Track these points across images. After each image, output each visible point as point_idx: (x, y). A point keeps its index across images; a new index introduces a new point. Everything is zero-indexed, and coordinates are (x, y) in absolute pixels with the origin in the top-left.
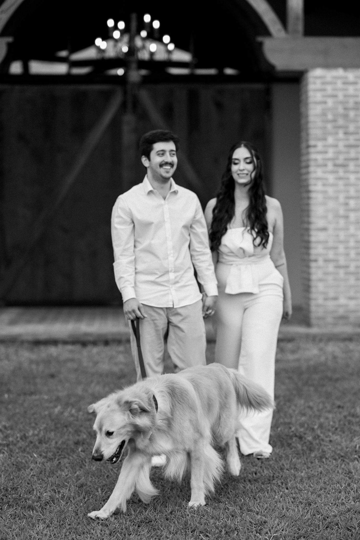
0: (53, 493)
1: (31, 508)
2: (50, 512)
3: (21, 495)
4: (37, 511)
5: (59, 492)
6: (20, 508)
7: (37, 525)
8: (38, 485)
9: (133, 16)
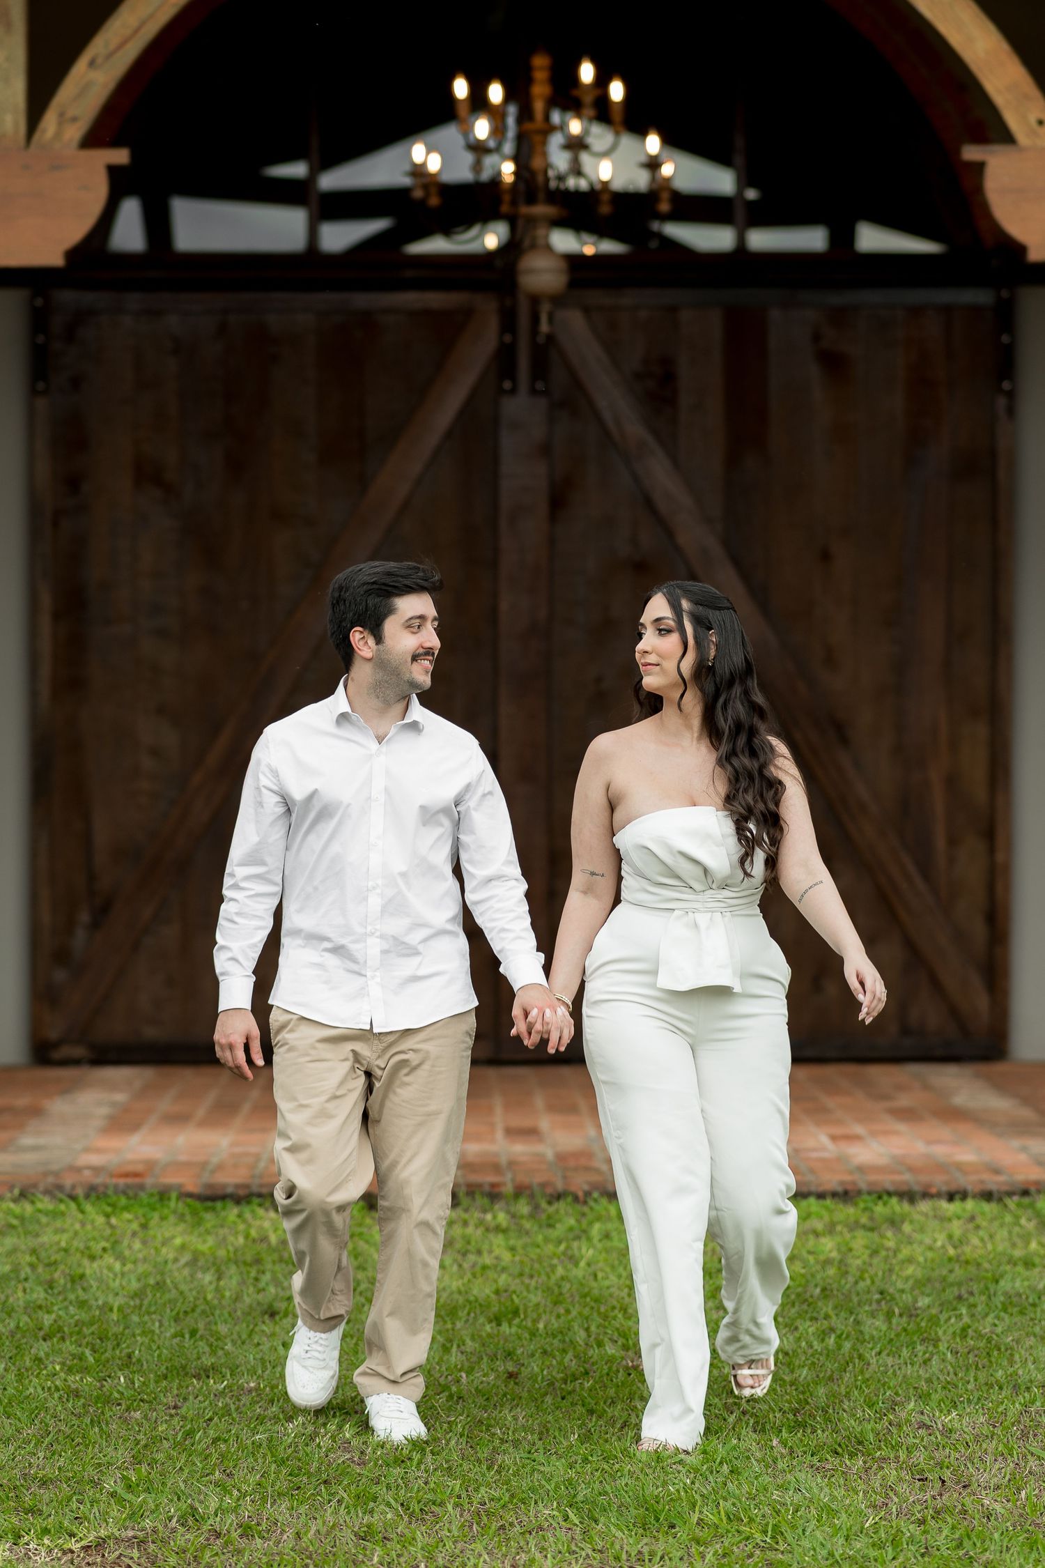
9: (540, 64)
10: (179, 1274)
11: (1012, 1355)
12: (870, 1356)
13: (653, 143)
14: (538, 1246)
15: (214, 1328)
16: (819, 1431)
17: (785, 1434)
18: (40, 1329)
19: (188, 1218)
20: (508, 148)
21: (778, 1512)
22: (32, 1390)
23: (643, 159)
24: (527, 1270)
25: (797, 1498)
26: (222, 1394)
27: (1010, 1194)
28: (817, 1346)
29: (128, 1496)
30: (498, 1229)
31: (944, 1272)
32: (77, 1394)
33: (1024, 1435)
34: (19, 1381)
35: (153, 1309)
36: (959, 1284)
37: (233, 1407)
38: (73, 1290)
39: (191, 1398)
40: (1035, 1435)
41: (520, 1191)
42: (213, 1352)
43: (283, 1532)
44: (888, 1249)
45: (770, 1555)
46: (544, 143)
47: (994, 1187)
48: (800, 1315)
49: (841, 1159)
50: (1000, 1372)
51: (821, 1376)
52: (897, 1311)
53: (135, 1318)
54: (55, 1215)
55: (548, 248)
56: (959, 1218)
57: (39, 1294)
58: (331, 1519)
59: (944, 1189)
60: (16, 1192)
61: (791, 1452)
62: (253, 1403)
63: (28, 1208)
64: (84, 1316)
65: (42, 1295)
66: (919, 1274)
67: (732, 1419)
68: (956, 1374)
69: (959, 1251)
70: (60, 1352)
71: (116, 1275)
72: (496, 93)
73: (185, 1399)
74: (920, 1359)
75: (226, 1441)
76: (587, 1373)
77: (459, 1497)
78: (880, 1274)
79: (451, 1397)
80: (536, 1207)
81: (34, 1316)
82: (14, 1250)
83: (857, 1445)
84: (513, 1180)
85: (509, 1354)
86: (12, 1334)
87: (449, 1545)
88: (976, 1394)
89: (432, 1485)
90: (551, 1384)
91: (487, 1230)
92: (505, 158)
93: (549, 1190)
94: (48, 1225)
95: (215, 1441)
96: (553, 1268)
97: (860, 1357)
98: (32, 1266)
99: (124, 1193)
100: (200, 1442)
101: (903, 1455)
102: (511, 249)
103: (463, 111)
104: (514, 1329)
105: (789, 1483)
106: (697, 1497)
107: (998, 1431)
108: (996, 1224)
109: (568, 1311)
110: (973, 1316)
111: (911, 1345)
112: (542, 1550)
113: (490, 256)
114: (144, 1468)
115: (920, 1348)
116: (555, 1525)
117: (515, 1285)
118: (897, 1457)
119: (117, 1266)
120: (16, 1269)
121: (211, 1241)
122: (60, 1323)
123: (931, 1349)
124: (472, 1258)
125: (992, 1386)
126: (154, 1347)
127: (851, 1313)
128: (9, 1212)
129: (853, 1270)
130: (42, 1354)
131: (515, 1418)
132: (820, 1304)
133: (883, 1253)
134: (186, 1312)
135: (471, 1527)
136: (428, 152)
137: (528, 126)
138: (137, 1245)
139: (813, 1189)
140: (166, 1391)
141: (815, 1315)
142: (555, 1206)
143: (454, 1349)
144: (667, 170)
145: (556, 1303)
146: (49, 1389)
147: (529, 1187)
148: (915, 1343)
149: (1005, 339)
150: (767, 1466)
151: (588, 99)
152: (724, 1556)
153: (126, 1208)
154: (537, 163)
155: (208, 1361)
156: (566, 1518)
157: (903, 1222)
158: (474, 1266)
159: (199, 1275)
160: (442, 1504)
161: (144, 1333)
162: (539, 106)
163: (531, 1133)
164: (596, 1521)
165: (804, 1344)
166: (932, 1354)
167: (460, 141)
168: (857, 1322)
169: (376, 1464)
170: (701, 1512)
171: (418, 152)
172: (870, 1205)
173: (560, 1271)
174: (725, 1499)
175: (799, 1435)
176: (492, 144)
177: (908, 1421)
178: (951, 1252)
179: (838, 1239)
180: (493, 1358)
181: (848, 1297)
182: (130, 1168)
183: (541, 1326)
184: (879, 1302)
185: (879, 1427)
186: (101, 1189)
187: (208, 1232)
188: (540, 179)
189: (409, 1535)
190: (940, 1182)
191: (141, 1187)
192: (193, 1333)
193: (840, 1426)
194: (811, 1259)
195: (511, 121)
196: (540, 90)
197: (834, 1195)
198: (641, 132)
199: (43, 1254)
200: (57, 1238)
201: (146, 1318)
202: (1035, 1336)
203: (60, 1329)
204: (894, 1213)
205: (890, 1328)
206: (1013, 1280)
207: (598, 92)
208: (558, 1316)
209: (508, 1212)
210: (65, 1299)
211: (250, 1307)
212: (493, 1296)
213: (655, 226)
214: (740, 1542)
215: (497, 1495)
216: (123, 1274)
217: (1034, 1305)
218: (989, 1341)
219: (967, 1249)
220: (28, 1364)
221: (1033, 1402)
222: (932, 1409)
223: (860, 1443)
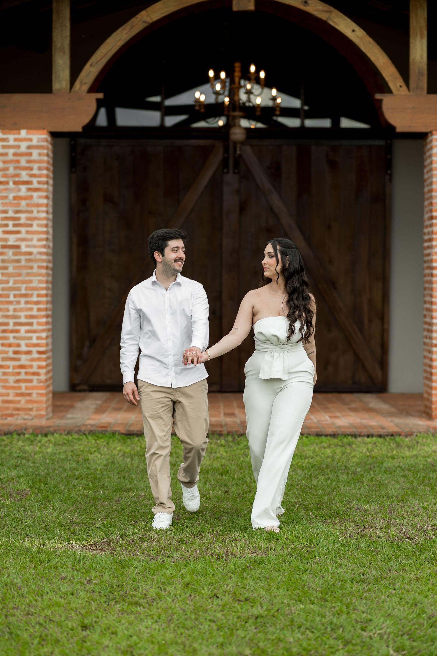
0: (159, 590)
1: (137, 604)
2: (158, 609)
3: (127, 592)
4: (144, 608)
5: (165, 589)
6: (126, 604)
7: (146, 621)
8: (144, 583)
9: (237, 65)
10: (119, 459)
11: (387, 487)
12: (342, 487)
13: (274, 92)
14: (235, 451)
15: (130, 476)
16: (325, 510)
17: (314, 511)
18: (75, 476)
19: (122, 441)
20: (227, 93)
21: (311, 535)
22: (72, 495)
23: (271, 97)
24: (231, 459)
25: (318, 531)
26: (134, 497)
27: (387, 436)
28: (324, 483)
29: (105, 529)
30: (222, 445)
31: (366, 460)
32: (87, 497)
33: (391, 512)
34: (69, 492)
35: (111, 470)
36: (370, 464)
37: (137, 501)
38: (85, 464)
39: (124, 498)
40: (394, 512)
41: (229, 433)
42: (130, 484)
43: (153, 540)
44: (347, 453)
45: (309, 549)
46: (238, 91)
47: (382, 433)
48: (319, 474)
49: (333, 424)
50: (383, 492)
51: (326, 493)
52: (350, 473)
53: (105, 473)
54: (79, 440)
55: (240, 126)
56: (371, 443)
57: (74, 465)
58: (169, 536)
59: (366, 434)
60: (66, 432)
61: (316, 517)
62: (143, 500)
63: (70, 438)
64: (89, 472)
65: (75, 465)
66: (358, 461)
67: (297, 506)
68: (369, 493)
69: (371, 454)
70: (81, 483)
71: (99, 459)
72: (223, 75)
73: (122, 498)
74: (357, 488)
75: (135, 512)
76: (250, 491)
77: (210, 530)
78: (345, 461)
79: (207, 499)
80: (234, 439)
81: (73, 472)
82: (66, 451)
83: (337, 514)
84: (227, 430)
85: (225, 485)
86: (66, 478)
87: (207, 545)
88: (375, 499)
89: (201, 526)
90: (239, 494)
91: (218, 446)
92: (226, 96)
93: (238, 433)
94: (76, 443)
95: (132, 511)
96: (240, 458)
97: (338, 487)
98: (72, 456)
99: (101, 433)
100: (127, 512)
101: (351, 518)
102: (227, 126)
103: (212, 80)
104: (227, 477)
105: (315, 526)
106: (286, 530)
107: (382, 511)
108: (383, 445)
109: (244, 472)
110: (374, 474)
111: (355, 483)
112: (236, 546)
113: (220, 128)
114: (109, 520)
115: (357, 484)
116: (240, 539)
117: (227, 463)
118: (350, 519)
119: (99, 456)
120: (67, 457)
121: (129, 448)
122: (81, 474)
123: (361, 484)
124: (213, 454)
125: (380, 497)
126: (112, 482)
127: (336, 473)
128: (64, 439)
129: (336, 459)
130: (75, 484)
131: (227, 505)
132: (325, 470)
133: (346, 454)
134: (121, 471)
135: (213, 539)
136: (201, 94)
137: (233, 86)
138: (105, 450)
139: (324, 433)
140: (116, 495)
141: (324, 474)
142: (240, 438)
143: (208, 483)
144: (279, 101)
145: (240, 469)
146: (78, 495)
147: (232, 432)
148: (356, 483)
149: (389, 156)
150: (308, 521)
151: (253, 77)
152: (294, 549)
153: (102, 438)
154: (236, 98)
155: (129, 486)
156: (244, 537)
157: (352, 444)
158: (214, 457)
159: (126, 459)
160: (204, 532)
161: (108, 478)
162: (237, 79)
163: (232, 415)
164: (253, 538)
165: (320, 483)
166: (361, 486)
167: (211, 91)
168: (337, 476)
169: (183, 519)
170: (287, 535)
171: (197, 95)
172: (342, 439)
173: (242, 459)
174: (295, 531)
175: (318, 511)
176: (221, 92)
177: (353, 507)
178: (368, 454)
179: (332, 449)
180: (220, 486)
181: (334, 468)
182: (103, 425)
183: (236, 476)
184: (344, 470)
185: (344, 509)
186: (94, 432)
187: (128, 446)
188: (237, 103)
189: (194, 542)
190: (365, 431)
191: (107, 431)
192: (124, 478)
193: (332, 509)
194: (323, 456)
195: (228, 84)
196: (237, 74)
197: (330, 435)
198: (271, 87)
199: (75, 452)
200: (79, 447)
201: (109, 473)
202: (394, 481)
203: (81, 476)
204: (350, 441)
205: (348, 478)
206: (388, 463)
207: (256, 75)
208: (241, 473)
209: (225, 440)
210: (83, 467)
211: (142, 469)
212: (220, 467)
213: (275, 118)
214: (299, 544)
215: (222, 529)
216: (101, 459)
217: (394, 471)
218: (380, 482)
219: (373, 453)
220: (71, 487)
221: (393, 502)
222: (361, 504)
223: (338, 514)
